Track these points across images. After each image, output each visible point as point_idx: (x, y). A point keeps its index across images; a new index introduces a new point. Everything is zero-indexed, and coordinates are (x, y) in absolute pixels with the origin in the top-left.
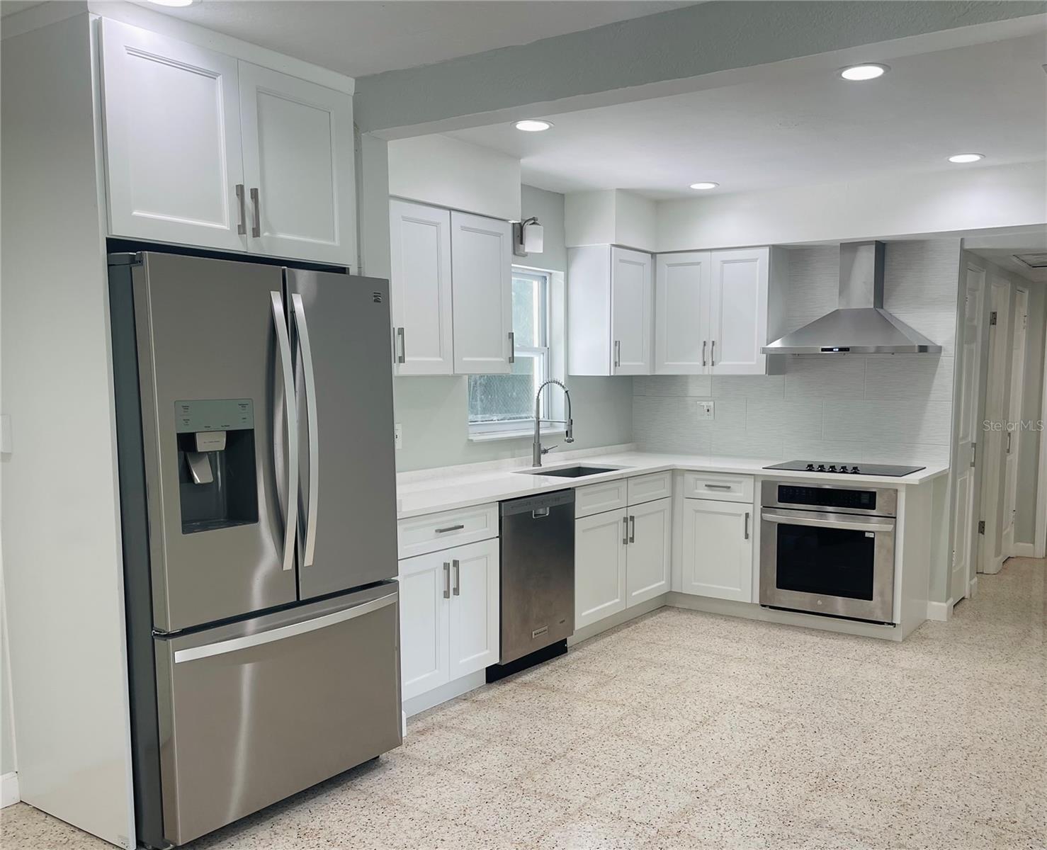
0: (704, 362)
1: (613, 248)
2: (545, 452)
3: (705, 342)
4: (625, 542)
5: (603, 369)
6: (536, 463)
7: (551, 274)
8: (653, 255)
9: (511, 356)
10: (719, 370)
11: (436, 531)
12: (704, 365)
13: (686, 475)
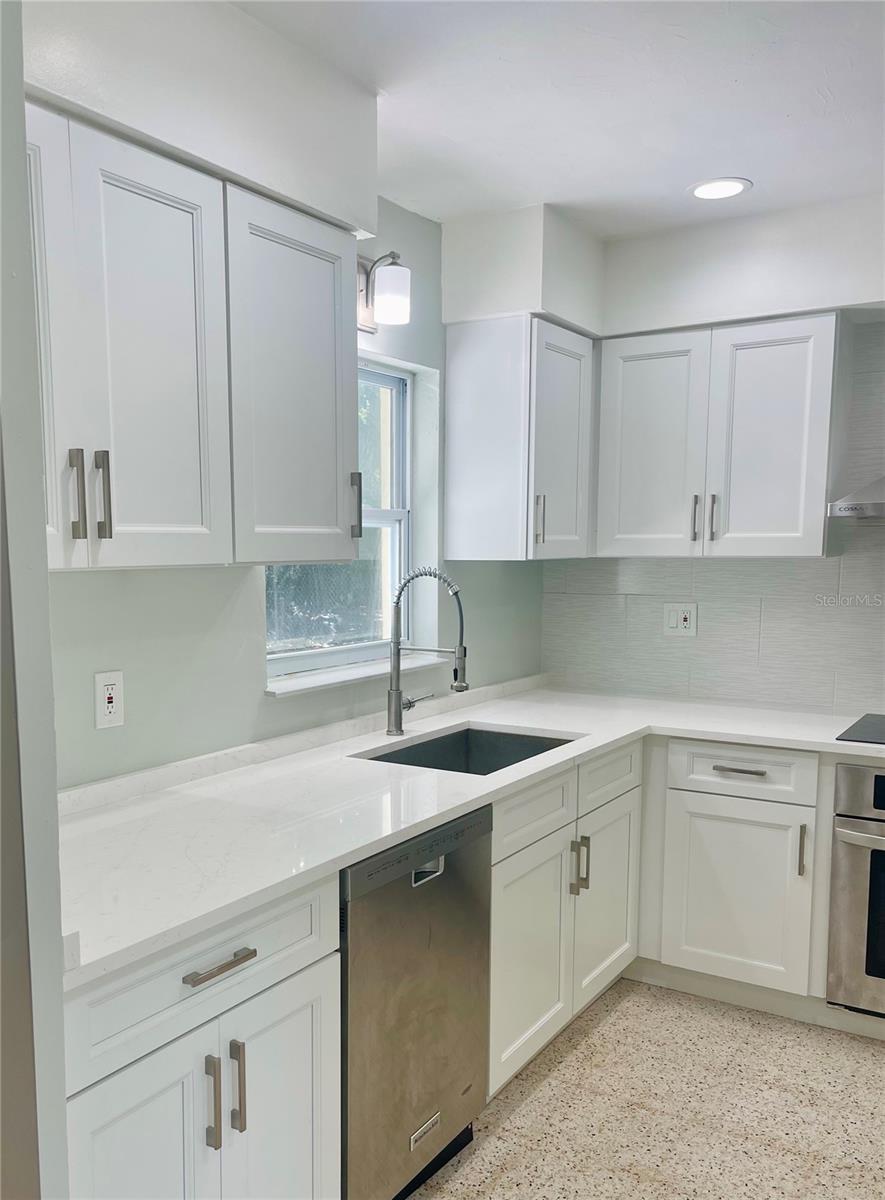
0: (695, 534)
1: (536, 320)
2: (410, 705)
3: (696, 497)
4: (574, 890)
5: (516, 548)
6: (393, 728)
7: (414, 375)
8: (597, 341)
9: (355, 523)
10: (723, 548)
11: (185, 980)
12: (695, 539)
13: (671, 746)
